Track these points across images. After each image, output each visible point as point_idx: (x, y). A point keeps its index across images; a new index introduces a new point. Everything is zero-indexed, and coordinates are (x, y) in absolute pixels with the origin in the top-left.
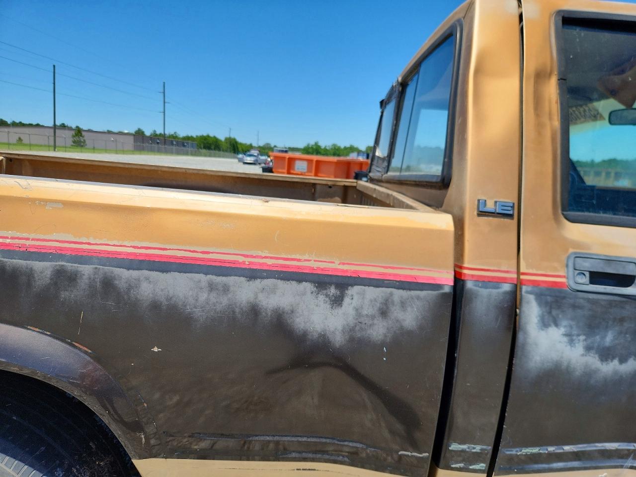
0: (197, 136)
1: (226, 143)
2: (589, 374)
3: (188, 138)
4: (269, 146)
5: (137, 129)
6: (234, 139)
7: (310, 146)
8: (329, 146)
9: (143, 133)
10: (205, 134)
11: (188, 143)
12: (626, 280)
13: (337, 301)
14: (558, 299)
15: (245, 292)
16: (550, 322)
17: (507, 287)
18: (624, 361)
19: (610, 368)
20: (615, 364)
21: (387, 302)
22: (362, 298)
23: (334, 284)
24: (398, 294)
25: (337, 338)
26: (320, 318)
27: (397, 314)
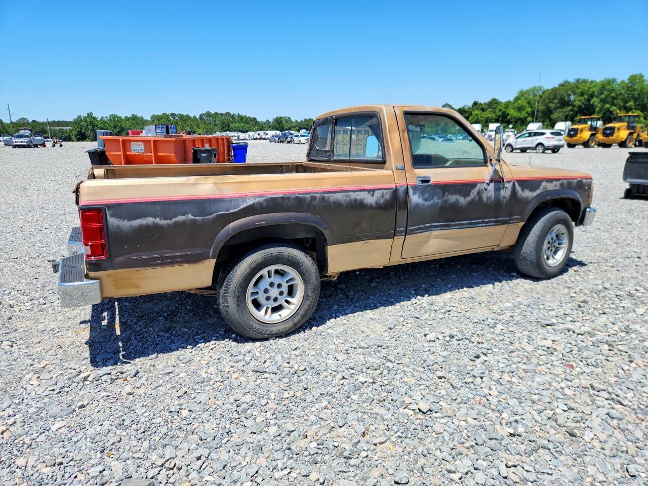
2: (423, 205)
12: (428, 181)
13: (373, 195)
14: (415, 188)
15: (353, 196)
16: (414, 193)
17: (405, 187)
18: (430, 201)
19: (427, 203)
20: (428, 202)
21: (383, 194)
22: (378, 194)
23: (372, 191)
24: (385, 191)
25: (374, 205)
26: (370, 200)
27: (385, 196)
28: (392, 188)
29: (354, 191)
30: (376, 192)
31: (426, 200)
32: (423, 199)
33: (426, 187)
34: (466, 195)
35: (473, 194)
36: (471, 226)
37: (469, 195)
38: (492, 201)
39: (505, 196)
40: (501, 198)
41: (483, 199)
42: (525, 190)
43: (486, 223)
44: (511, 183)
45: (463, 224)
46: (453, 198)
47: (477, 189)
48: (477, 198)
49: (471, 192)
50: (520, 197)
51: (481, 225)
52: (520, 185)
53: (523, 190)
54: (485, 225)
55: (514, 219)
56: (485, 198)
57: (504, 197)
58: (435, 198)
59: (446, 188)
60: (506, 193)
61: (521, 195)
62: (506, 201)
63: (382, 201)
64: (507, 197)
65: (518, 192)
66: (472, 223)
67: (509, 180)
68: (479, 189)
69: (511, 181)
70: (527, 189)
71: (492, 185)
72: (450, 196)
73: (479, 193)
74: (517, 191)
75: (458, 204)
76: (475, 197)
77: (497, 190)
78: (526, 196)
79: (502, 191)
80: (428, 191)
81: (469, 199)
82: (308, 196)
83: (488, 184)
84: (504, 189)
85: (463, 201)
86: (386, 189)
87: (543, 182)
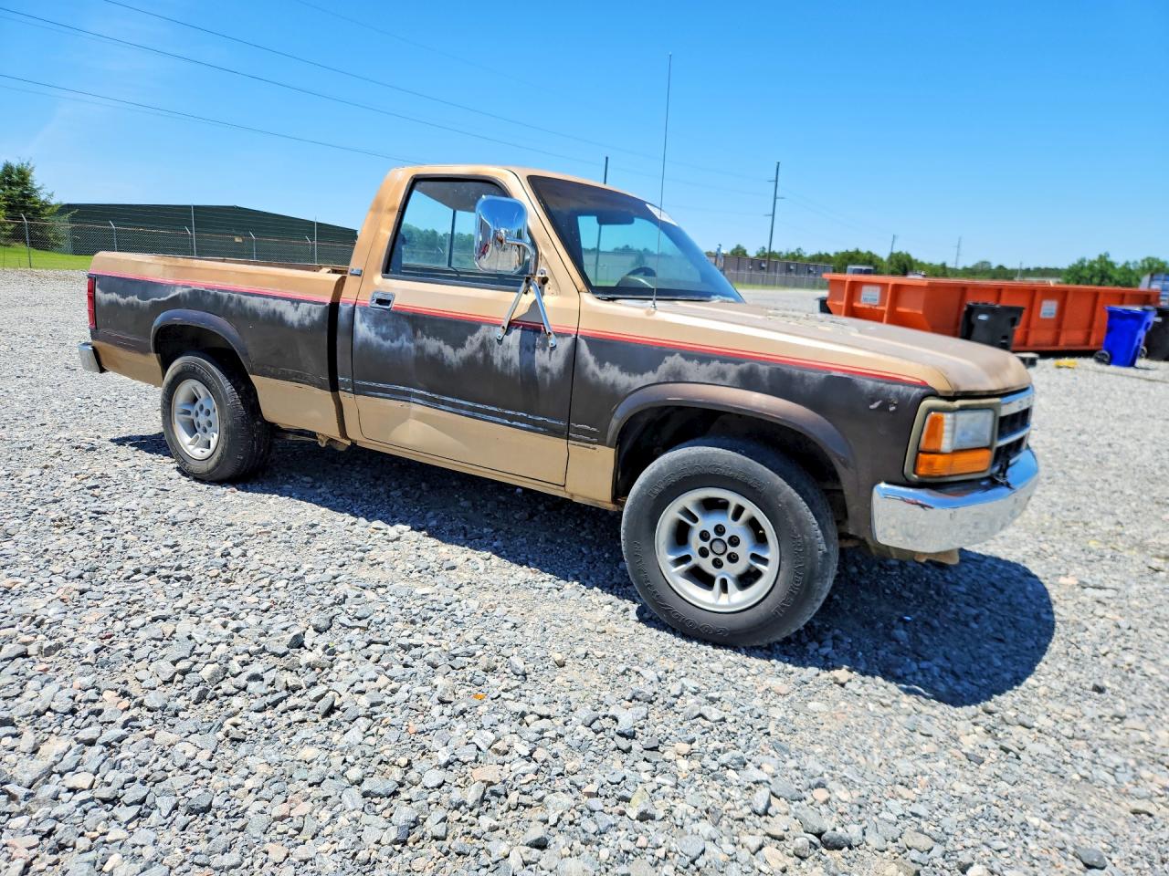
0: (837, 253)
1: (891, 263)
3: (821, 258)
4: (986, 266)
5: (735, 247)
6: (908, 256)
7: (1086, 264)
8: (1136, 262)
9: (744, 253)
10: (851, 249)
11: (816, 267)
12: (387, 302)
13: (296, 309)
14: (365, 310)
15: (273, 304)
16: (363, 320)
17: (351, 305)
18: (392, 341)
19: (387, 344)
20: (389, 342)
21: (310, 309)
22: (304, 307)
23: (296, 302)
24: (314, 306)
25: (296, 324)
26: (292, 315)
27: (313, 314)
28: (324, 303)
29: (275, 298)
30: (301, 304)
31: (385, 337)
32: (377, 333)
33: (381, 313)
34: (458, 344)
35: (472, 344)
36: (479, 415)
37: (463, 346)
38: (516, 373)
39: (549, 366)
40: (538, 370)
41: (495, 362)
42: (607, 364)
43: (512, 418)
44: (568, 341)
45: (462, 407)
46: (432, 345)
47: (479, 335)
48: (481, 355)
49: (466, 338)
50: (592, 380)
51: (498, 420)
52: (592, 351)
53: (601, 362)
54: (507, 422)
55: (578, 431)
56: (497, 361)
57: (546, 370)
58: (403, 337)
59: (418, 322)
60: (550, 360)
61: (594, 374)
62: (552, 379)
63: (307, 322)
64: (555, 371)
65: (586, 365)
66: (479, 410)
67: (563, 330)
68: (484, 338)
69: (569, 335)
70: (614, 363)
71: (516, 333)
72: (425, 339)
73: (483, 345)
74: (581, 361)
75: (443, 360)
76: (476, 352)
77: (528, 349)
78: (610, 380)
79: (538, 353)
80: (386, 321)
81: (463, 353)
82: (225, 294)
83: (508, 332)
84: (544, 350)
85: (453, 356)
86: (316, 303)
87: (672, 354)
